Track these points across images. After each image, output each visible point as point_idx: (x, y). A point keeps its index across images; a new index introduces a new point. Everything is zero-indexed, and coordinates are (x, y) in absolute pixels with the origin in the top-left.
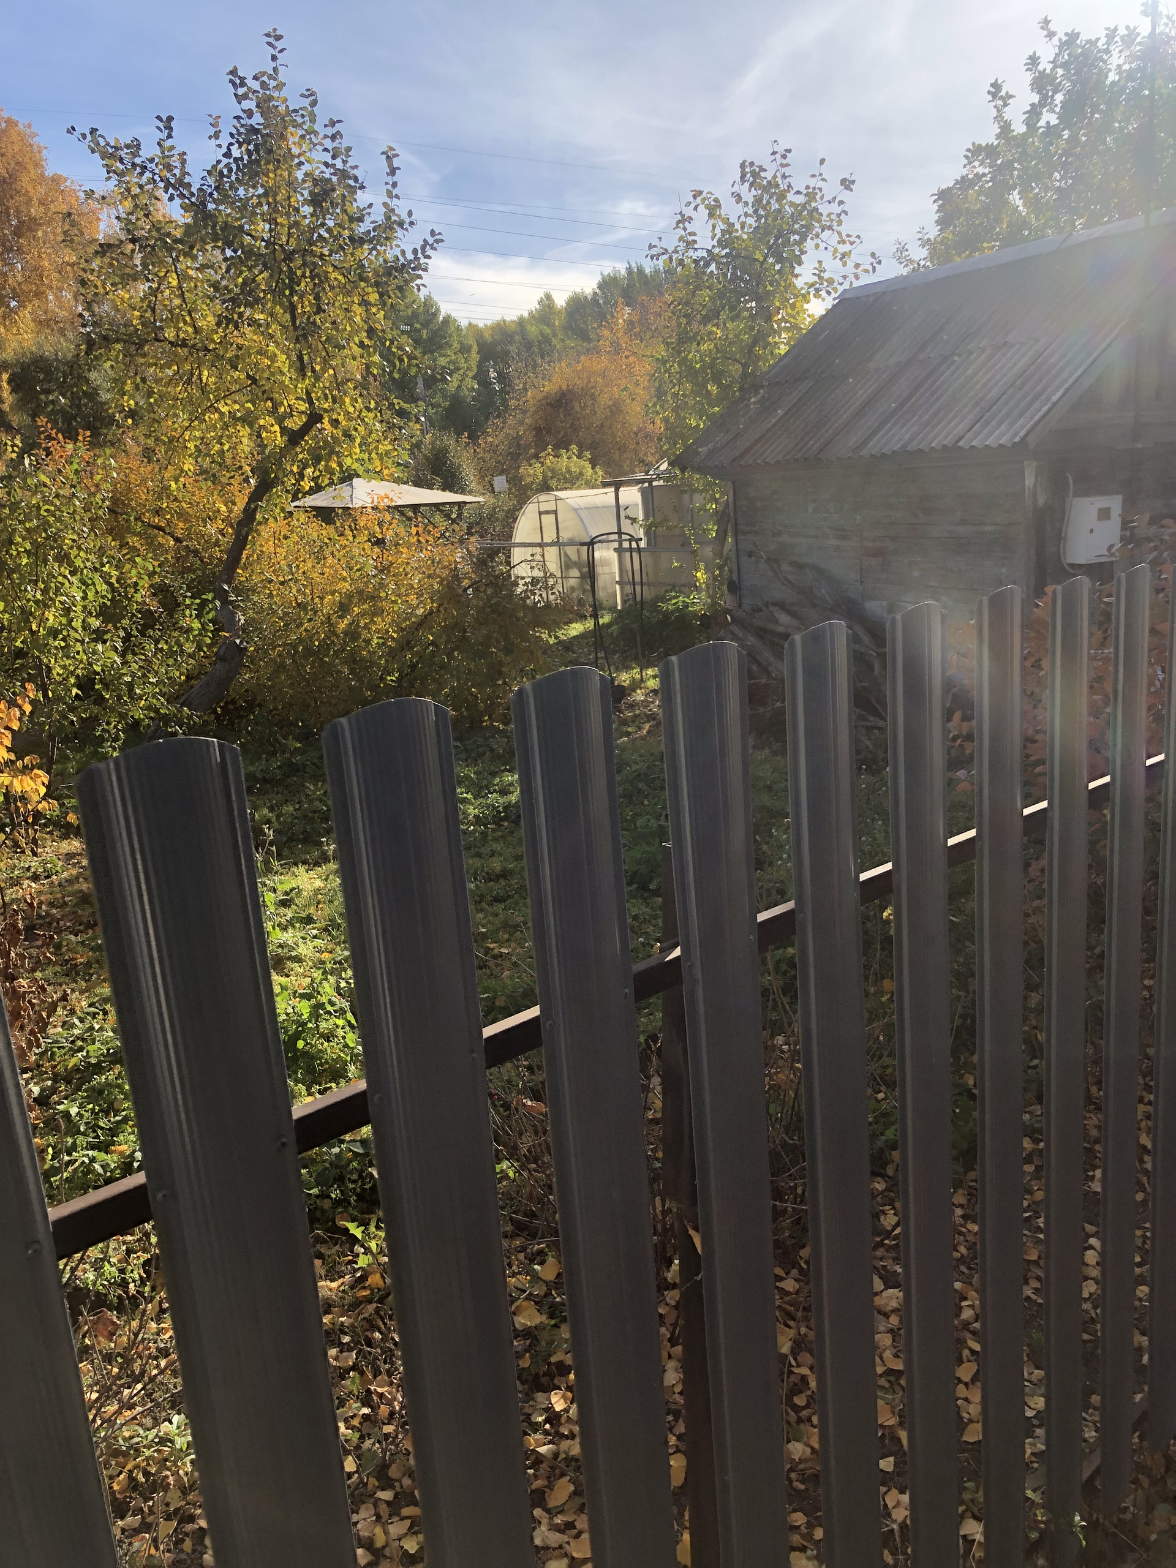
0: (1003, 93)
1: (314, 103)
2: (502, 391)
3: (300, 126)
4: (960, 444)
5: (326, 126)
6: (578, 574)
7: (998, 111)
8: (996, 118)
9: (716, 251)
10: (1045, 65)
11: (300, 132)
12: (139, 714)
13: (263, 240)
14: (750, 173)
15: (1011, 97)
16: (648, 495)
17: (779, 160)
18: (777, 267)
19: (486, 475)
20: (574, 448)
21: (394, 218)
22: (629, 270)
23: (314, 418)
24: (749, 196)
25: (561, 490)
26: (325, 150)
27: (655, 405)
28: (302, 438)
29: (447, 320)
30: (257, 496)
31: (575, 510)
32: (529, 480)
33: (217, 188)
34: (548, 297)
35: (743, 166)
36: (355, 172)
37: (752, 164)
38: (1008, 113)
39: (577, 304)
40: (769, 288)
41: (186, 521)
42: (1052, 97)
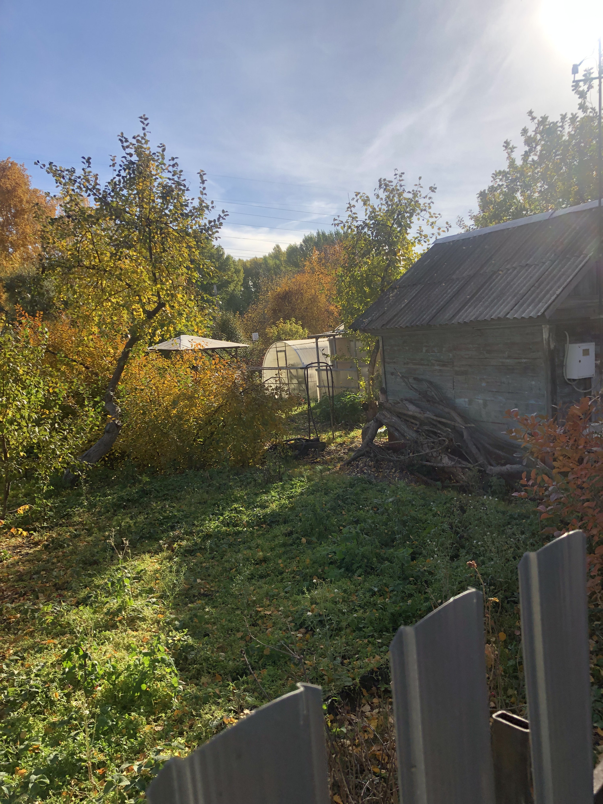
0: (511, 146)
1: (164, 150)
2: (256, 291)
3: (157, 161)
4: (508, 316)
5: (170, 160)
6: (296, 382)
7: (509, 154)
8: (507, 158)
9: (368, 221)
10: (531, 133)
11: (157, 164)
12: (59, 466)
13: (136, 216)
14: (383, 184)
15: (514, 148)
16: (333, 342)
17: (398, 178)
18: (399, 229)
19: (248, 333)
20: (293, 319)
21: (204, 204)
22: (318, 234)
23: (161, 305)
24: (383, 195)
25: (287, 340)
26: (169, 172)
27: (337, 298)
28: (155, 315)
29: (228, 258)
30: (130, 344)
31: (295, 350)
32: (271, 335)
33: (113, 191)
34: (278, 246)
35: (380, 180)
36: (184, 182)
37: (385, 180)
38: (514, 155)
39: (292, 250)
40: (395, 240)
41: (91, 358)
42: (535, 148)
